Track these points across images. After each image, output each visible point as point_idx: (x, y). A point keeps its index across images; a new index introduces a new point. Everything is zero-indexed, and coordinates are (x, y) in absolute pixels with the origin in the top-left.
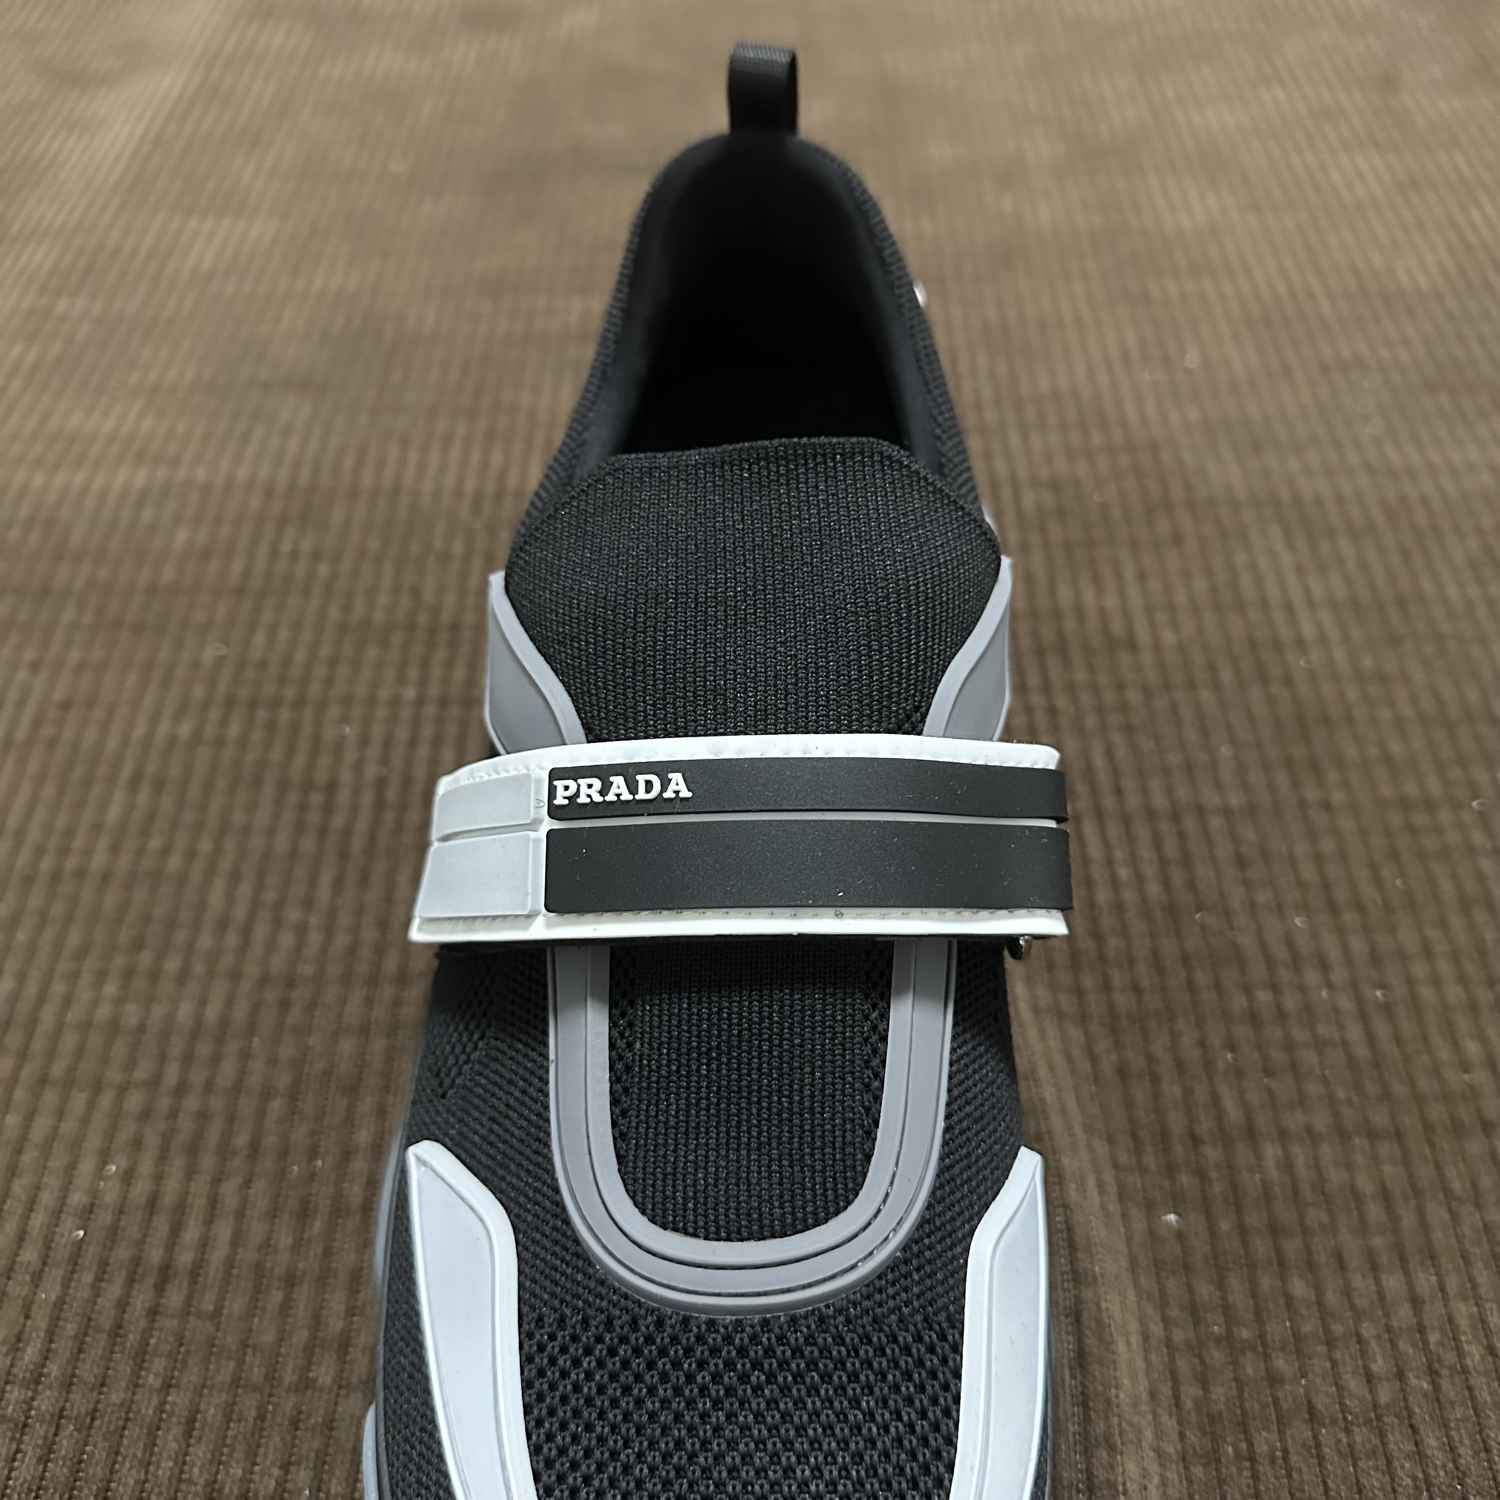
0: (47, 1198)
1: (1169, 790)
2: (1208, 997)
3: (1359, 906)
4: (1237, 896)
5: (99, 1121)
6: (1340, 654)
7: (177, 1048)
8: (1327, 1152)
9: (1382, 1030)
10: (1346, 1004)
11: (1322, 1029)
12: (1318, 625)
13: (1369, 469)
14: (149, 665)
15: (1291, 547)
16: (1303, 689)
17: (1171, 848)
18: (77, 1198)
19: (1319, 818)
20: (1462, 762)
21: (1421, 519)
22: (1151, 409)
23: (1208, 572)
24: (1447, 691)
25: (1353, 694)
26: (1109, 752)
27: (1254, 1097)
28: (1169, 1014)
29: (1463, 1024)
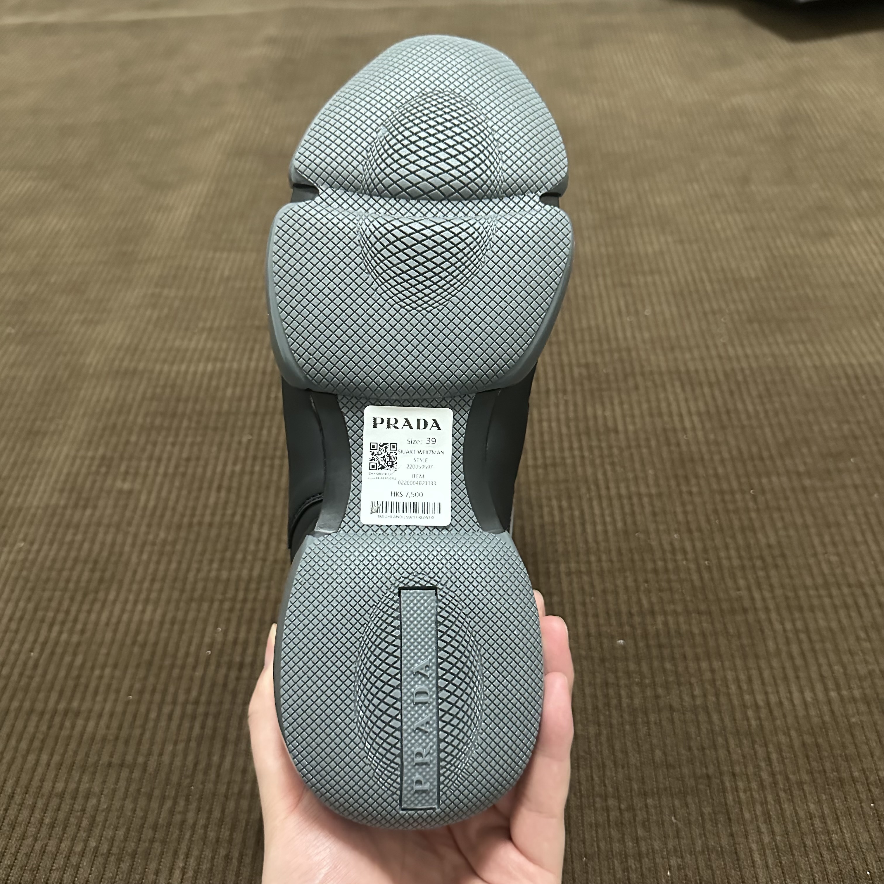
0: (195, 641)
1: (628, 488)
2: (638, 564)
3: (700, 530)
4: (652, 527)
5: (214, 612)
6: (700, 434)
7: (242, 585)
8: (681, 619)
9: (706, 576)
10: (692, 566)
11: (683, 575)
12: (692, 422)
13: (720, 357)
14: (221, 444)
15: (683, 390)
16: (684, 448)
17: (627, 509)
18: (207, 640)
19: (686, 497)
20: (747, 476)
21: (740, 378)
22: (629, 334)
23: (648, 401)
24: (744, 447)
25: (704, 449)
26: (605, 473)
27: (654, 599)
28: (622, 570)
29: (739, 574)
